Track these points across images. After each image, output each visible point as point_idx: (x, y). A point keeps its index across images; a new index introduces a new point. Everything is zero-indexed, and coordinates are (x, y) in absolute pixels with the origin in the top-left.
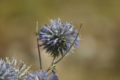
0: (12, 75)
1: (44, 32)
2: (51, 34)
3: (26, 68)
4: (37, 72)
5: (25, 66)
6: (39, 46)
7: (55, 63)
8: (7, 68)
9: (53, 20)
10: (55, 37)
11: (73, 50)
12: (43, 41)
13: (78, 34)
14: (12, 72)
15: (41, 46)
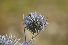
1: (27, 20)
2: (31, 21)
4: (23, 43)
5: (16, 39)
6: (24, 28)
7: (34, 37)
8: (6, 40)
9: (32, 13)
11: (44, 30)
12: (27, 25)
13: (47, 21)
14: (9, 42)
15: (25, 27)
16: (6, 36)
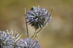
0: (11, 41)
1: (29, 14)
2: (34, 15)
3: (19, 36)
4: (26, 39)
5: (18, 35)
6: (27, 22)
7: (37, 33)
8: (7, 36)
9: (35, 7)
10: (36, 17)
11: (48, 25)
12: (29, 20)
13: (50, 15)
14: (10, 39)
15: (28, 22)
16: (6, 32)
